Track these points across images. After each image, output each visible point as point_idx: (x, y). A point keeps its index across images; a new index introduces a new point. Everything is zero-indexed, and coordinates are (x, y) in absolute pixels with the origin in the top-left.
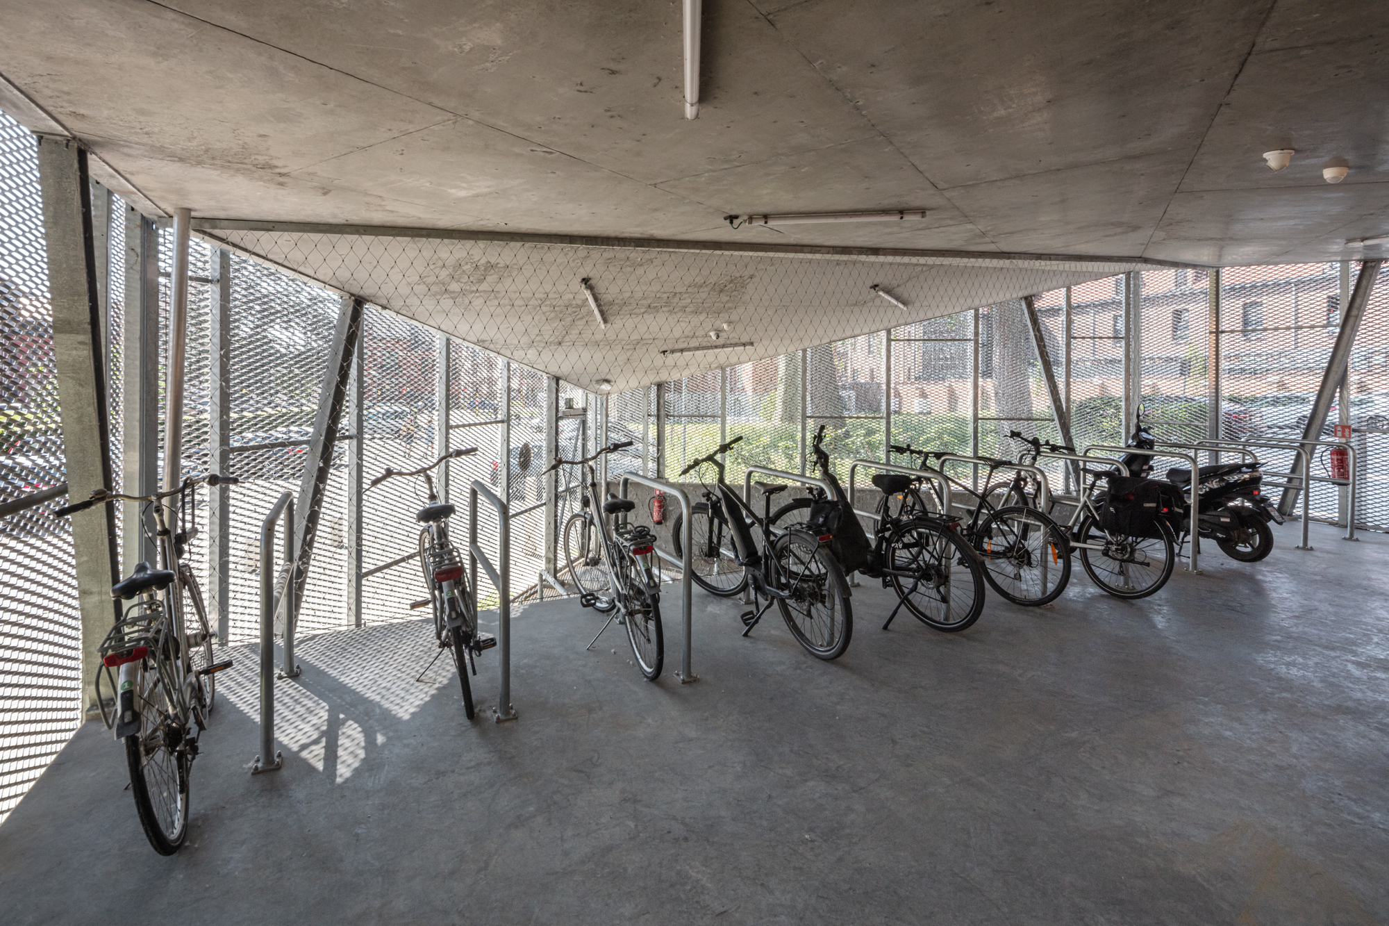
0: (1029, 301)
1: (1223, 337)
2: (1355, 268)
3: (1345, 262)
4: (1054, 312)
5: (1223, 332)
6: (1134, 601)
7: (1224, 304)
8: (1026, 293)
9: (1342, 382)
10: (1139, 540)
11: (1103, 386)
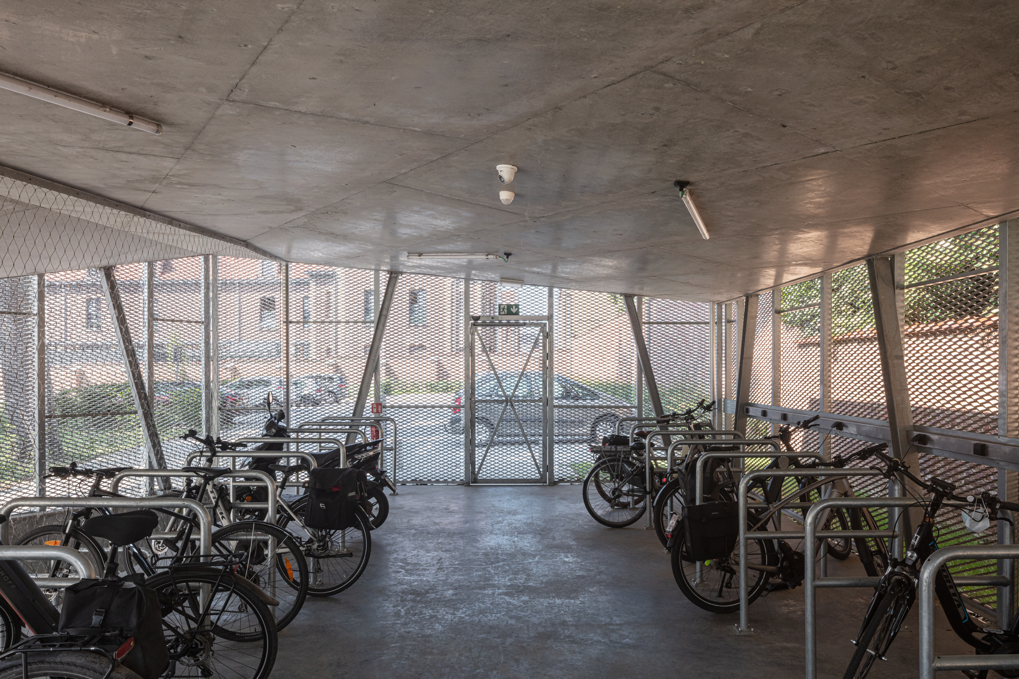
0: (108, 272)
1: (292, 327)
2: (384, 277)
3: (377, 271)
4: (134, 287)
5: (291, 322)
6: (334, 596)
7: (292, 296)
8: (105, 263)
9: (376, 369)
10: (332, 531)
11: (81, 375)
